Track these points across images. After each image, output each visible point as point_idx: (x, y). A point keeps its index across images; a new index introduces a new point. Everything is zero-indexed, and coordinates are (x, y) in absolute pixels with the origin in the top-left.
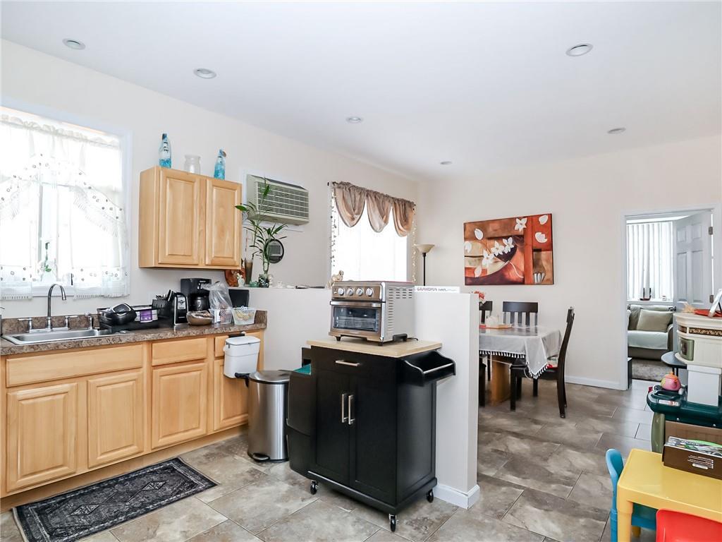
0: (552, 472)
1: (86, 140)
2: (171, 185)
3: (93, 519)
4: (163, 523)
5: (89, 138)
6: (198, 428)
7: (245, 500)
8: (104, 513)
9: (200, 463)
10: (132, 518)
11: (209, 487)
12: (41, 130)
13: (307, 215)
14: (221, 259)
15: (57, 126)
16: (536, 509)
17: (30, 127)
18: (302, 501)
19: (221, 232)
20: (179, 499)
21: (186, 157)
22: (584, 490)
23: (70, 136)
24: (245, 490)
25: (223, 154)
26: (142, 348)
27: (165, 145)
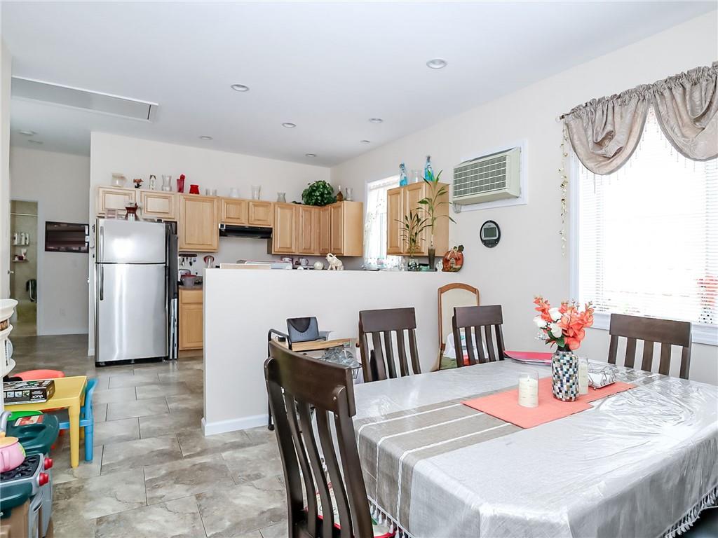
0: (177, 486)
13: (504, 184)
16: (161, 448)
22: (133, 483)
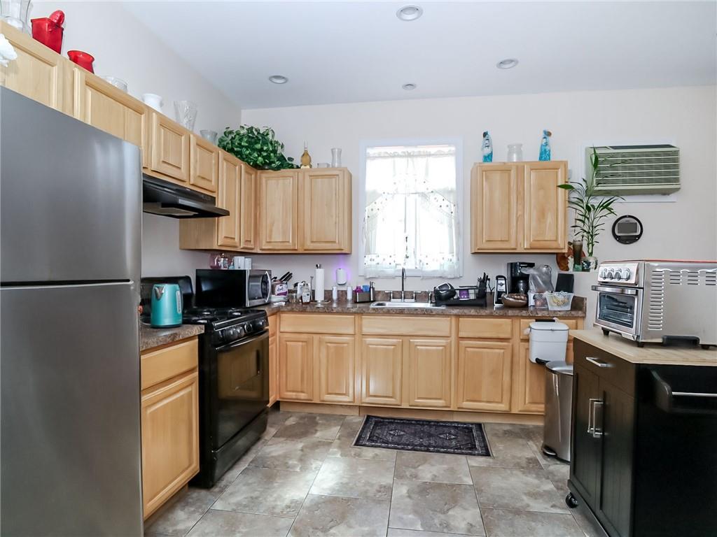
1: (430, 155)
2: (487, 178)
3: (396, 439)
4: (429, 463)
5: (432, 153)
6: (501, 402)
7: (500, 478)
8: (404, 440)
9: (495, 435)
10: (415, 450)
11: (483, 455)
12: (401, 156)
13: (677, 180)
14: (541, 242)
15: (410, 150)
17: (394, 156)
18: (552, 507)
19: (542, 215)
20: (454, 453)
21: (508, 146)
23: (419, 155)
24: (509, 472)
25: (548, 134)
26: (451, 320)
27: (487, 142)
